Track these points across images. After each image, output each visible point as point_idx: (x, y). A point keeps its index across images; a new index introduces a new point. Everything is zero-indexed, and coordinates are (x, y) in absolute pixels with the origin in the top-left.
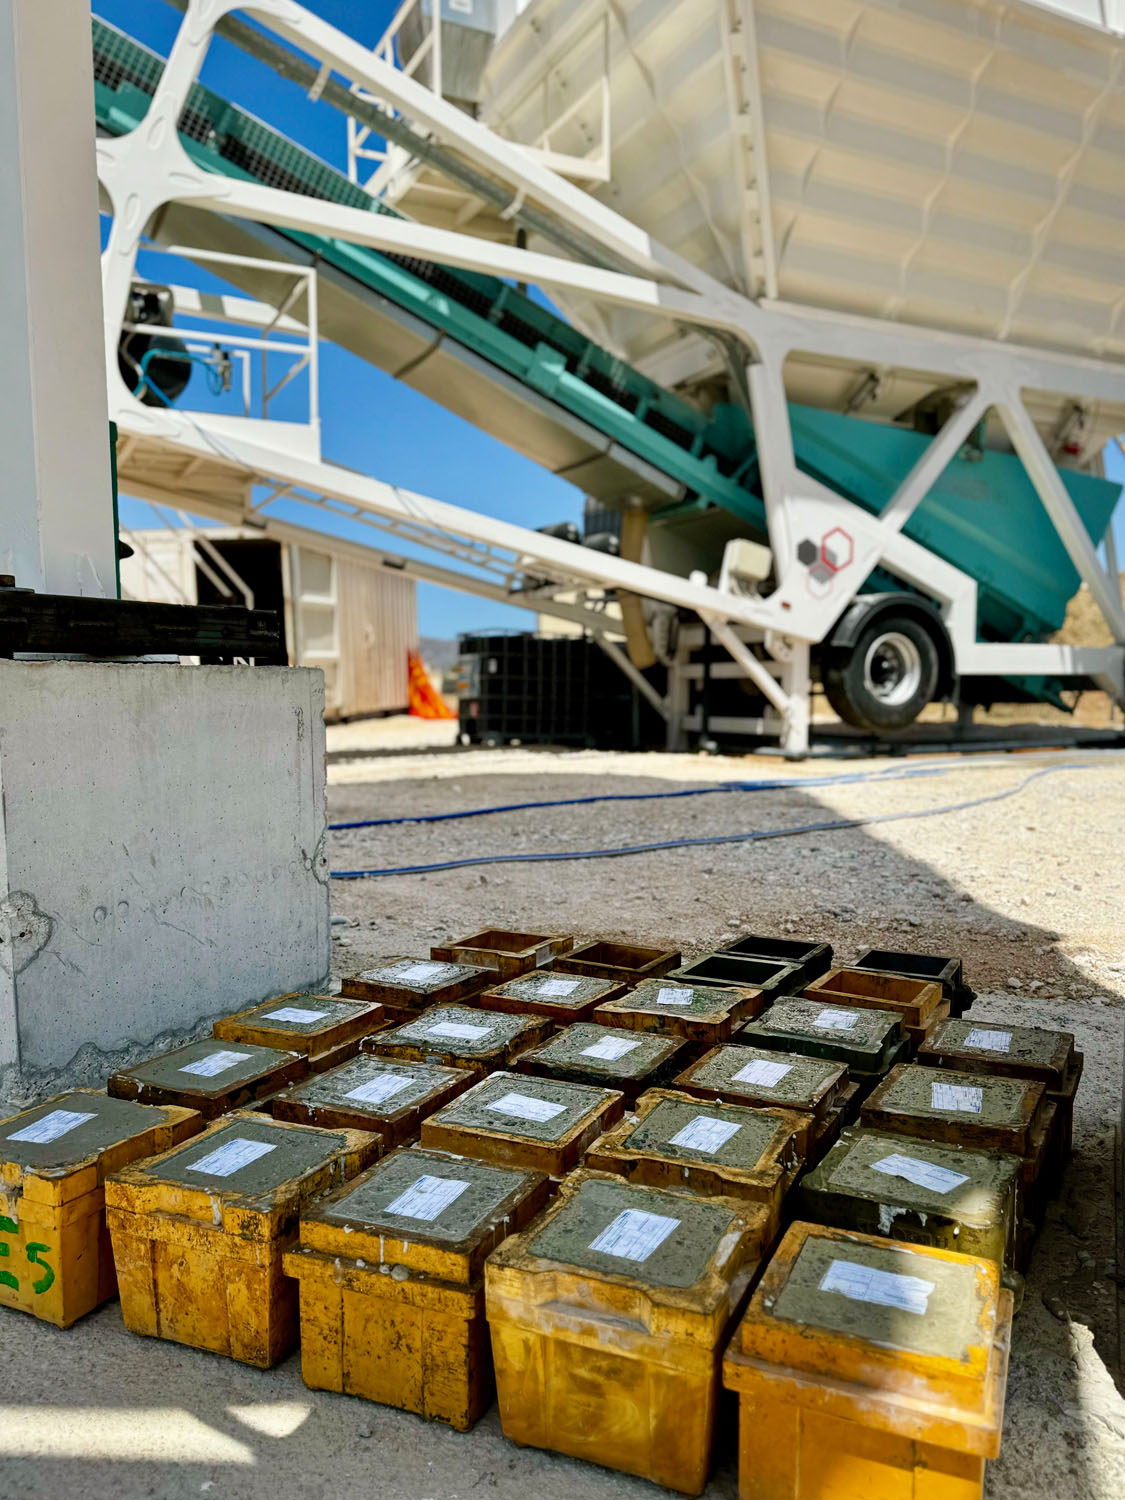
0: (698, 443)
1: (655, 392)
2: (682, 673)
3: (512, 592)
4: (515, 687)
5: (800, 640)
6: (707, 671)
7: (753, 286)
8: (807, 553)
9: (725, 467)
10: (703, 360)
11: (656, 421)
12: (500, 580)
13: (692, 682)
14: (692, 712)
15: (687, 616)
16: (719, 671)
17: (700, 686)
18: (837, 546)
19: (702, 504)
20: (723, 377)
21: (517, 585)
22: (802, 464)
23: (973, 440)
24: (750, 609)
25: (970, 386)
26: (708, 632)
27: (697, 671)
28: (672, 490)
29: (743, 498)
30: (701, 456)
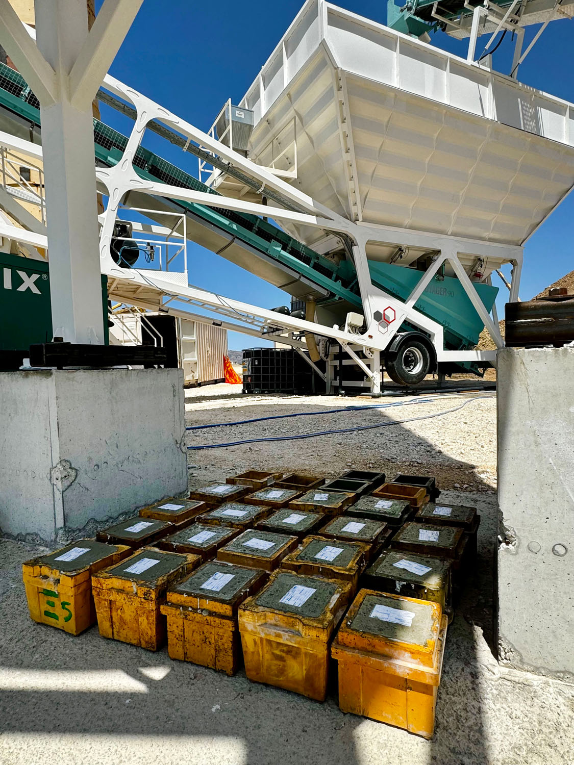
0: (334, 275)
1: (317, 257)
2: (331, 363)
3: (264, 333)
4: (265, 370)
5: (376, 350)
6: (341, 363)
7: (353, 217)
8: (378, 316)
9: (345, 284)
10: (335, 244)
11: (317, 267)
12: (259, 329)
13: (335, 367)
14: (335, 379)
15: (333, 341)
16: (345, 362)
17: (338, 368)
18: (389, 313)
19: (337, 298)
20: (343, 250)
21: (265, 331)
22: (374, 283)
23: (440, 272)
24: (356, 338)
25: (438, 252)
26: (341, 347)
27: (337, 363)
28: (325, 293)
29: (353, 296)
30: (336, 281)
